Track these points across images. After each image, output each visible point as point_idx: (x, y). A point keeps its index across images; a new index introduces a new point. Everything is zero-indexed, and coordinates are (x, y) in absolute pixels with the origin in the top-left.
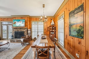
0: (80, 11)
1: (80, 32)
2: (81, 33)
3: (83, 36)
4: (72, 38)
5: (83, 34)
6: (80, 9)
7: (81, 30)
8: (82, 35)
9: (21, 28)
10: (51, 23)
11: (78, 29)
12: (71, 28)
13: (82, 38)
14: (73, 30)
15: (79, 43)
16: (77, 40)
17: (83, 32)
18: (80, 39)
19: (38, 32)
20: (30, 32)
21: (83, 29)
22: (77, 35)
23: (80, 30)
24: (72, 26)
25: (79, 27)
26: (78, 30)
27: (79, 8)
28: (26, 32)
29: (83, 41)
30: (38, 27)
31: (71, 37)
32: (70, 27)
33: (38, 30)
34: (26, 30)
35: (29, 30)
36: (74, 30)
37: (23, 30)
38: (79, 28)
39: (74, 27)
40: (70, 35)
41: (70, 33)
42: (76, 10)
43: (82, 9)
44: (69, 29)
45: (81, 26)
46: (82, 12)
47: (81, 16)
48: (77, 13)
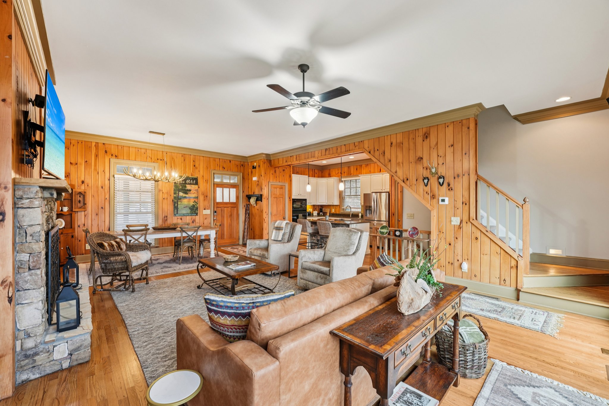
0: (194, 184)
1: (195, 208)
2: (196, 210)
4: (181, 219)
5: (198, 210)
6: (194, 181)
7: (196, 206)
8: (197, 212)
11: (191, 205)
12: (179, 203)
13: (197, 214)
14: (182, 206)
15: (193, 221)
16: (189, 220)
17: (197, 209)
18: (194, 217)
21: (197, 205)
22: (191, 212)
23: (194, 206)
24: (180, 199)
25: (193, 202)
26: (192, 206)
29: (197, 218)
31: (179, 217)
32: (176, 201)
36: (186, 206)
38: (193, 204)
39: (185, 202)
40: (175, 215)
41: (176, 210)
42: (189, 179)
43: (197, 183)
44: (174, 205)
45: (195, 201)
46: (196, 186)
47: (196, 190)
48: (190, 184)
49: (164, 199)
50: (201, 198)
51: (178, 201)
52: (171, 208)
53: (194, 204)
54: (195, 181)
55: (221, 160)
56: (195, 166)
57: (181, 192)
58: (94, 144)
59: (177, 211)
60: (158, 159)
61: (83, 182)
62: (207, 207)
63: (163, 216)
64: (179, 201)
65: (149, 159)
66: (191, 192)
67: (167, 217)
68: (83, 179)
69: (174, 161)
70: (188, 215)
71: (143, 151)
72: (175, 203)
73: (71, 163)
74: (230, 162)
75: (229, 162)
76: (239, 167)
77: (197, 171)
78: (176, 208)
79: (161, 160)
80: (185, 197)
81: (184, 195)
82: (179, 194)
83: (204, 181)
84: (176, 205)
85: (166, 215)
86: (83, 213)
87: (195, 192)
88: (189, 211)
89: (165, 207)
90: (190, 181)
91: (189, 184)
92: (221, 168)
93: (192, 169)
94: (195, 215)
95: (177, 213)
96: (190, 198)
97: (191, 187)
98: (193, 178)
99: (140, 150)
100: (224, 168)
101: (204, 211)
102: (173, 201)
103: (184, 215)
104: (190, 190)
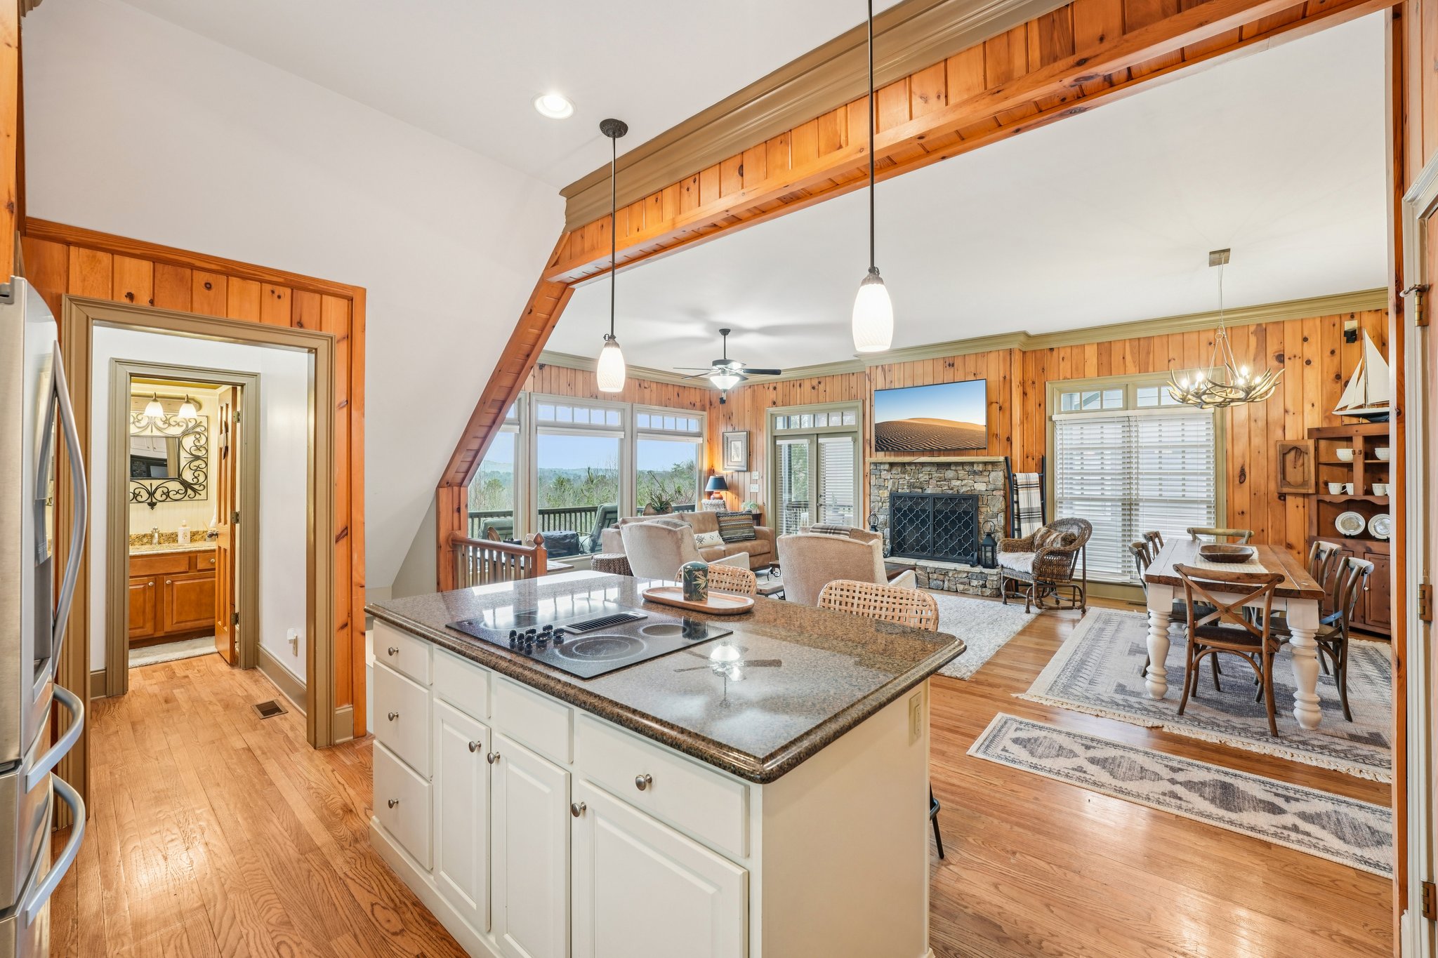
9: (948, 465)
10: (1341, 380)
19: (1129, 507)
20: (1037, 504)
28: (999, 504)
30: (1128, 453)
33: (1128, 477)
34: (998, 477)
35: (1028, 486)
37: (963, 484)
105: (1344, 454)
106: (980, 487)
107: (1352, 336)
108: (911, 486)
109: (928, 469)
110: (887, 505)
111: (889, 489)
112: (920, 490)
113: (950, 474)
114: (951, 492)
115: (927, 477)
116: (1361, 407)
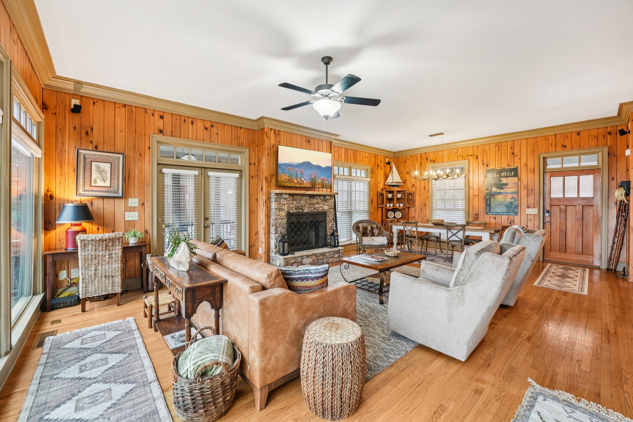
0: (512, 176)
1: (513, 206)
2: (514, 208)
3: (518, 211)
4: (495, 218)
5: (518, 209)
6: (512, 173)
7: (515, 203)
8: (516, 210)
9: (314, 196)
10: (386, 175)
11: (508, 202)
12: (492, 200)
13: (516, 214)
14: (496, 203)
15: (511, 222)
16: (505, 219)
17: (517, 206)
18: (511, 216)
21: (517, 202)
22: (507, 210)
23: (511, 203)
24: (494, 195)
25: (511, 199)
26: (508, 204)
27: (511, 170)
29: (516, 218)
31: (491, 216)
32: (488, 197)
36: (501, 203)
38: (511, 200)
39: (500, 198)
40: (487, 213)
41: (488, 208)
42: (505, 171)
43: (516, 175)
44: (486, 202)
45: (513, 197)
46: (516, 179)
47: (514, 184)
48: (507, 177)
49: (475, 195)
50: (524, 193)
51: (490, 198)
52: (482, 205)
53: (513, 201)
54: (515, 172)
55: (557, 136)
56: (513, 154)
57: (494, 187)
58: (419, 155)
59: (490, 209)
60: (468, 156)
61: (413, 185)
62: (532, 205)
63: (474, 214)
64: (492, 197)
65: (460, 157)
66: (508, 186)
67: (478, 214)
68: (413, 183)
69: (487, 153)
70: (504, 215)
71: (455, 151)
72: (487, 200)
73: (407, 173)
74: (578, 134)
75: (574, 135)
76: (601, 137)
77: (517, 159)
78: (488, 205)
79: (472, 156)
80: (500, 193)
81: (498, 191)
82: (491, 189)
83: (529, 170)
84: (488, 202)
85: (477, 213)
86: (413, 208)
87: (513, 185)
88: (505, 209)
89: (476, 203)
90: (507, 173)
91: (505, 177)
92: (559, 148)
93: (510, 158)
94: (513, 214)
95: (490, 211)
96: (506, 193)
97: (508, 180)
98: (510, 169)
99: (452, 151)
100: (566, 147)
101: (527, 210)
102: (484, 197)
103: (498, 214)
104: (506, 184)
105: (390, 196)
106: (326, 208)
107: (389, 163)
108: (297, 208)
109: (306, 198)
110: (285, 221)
111: (286, 210)
112: (301, 211)
113: (314, 201)
114: (315, 211)
115: (305, 203)
116: (392, 183)
